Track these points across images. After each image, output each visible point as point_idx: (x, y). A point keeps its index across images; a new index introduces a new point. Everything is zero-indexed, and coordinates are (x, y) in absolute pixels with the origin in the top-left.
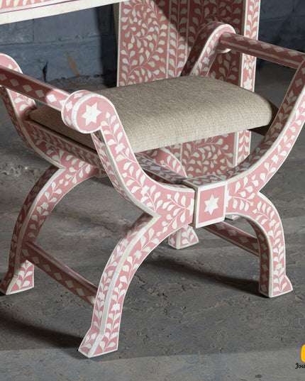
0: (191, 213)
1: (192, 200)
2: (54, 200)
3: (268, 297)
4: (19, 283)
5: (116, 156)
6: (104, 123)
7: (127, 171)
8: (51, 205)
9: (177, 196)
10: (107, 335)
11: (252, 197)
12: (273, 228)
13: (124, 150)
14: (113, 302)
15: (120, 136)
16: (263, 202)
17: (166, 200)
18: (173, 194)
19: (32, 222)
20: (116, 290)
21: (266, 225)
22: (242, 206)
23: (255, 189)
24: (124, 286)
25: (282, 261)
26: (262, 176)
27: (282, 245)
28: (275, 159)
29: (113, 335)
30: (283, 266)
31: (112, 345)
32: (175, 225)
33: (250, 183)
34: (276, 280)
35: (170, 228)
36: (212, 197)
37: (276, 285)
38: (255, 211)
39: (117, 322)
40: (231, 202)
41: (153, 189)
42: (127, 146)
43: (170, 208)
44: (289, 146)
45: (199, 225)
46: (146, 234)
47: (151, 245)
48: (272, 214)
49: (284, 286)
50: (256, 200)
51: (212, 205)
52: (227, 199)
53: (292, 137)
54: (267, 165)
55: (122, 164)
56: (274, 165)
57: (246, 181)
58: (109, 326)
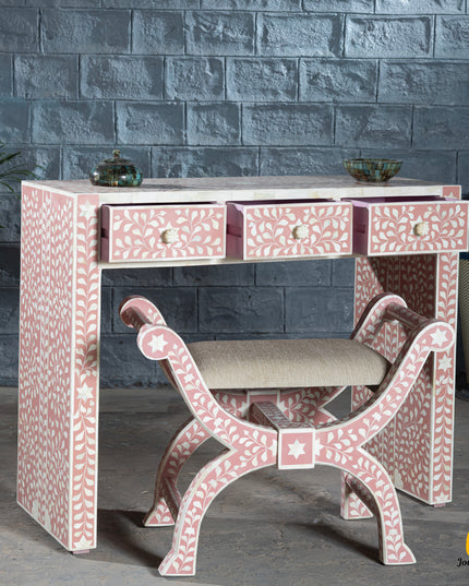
0: (274, 454)
1: (275, 442)
2: (196, 441)
3: (383, 564)
4: (158, 517)
6: (171, 353)
7: (198, 400)
8: (192, 445)
9: (256, 434)
10: (181, 557)
11: (350, 450)
12: (381, 489)
13: (194, 381)
14: (187, 525)
15: (189, 367)
16: (365, 459)
17: (242, 436)
18: (251, 431)
19: (171, 458)
20: (190, 513)
21: (372, 483)
22: (337, 458)
23: (353, 444)
24: (199, 512)
25: (397, 527)
26: (362, 432)
27: (396, 509)
28: (377, 416)
29: (189, 559)
30: (399, 533)
31: (187, 568)
32: (255, 462)
33: (346, 436)
34: (391, 547)
35: (249, 464)
36: (297, 441)
37: (391, 552)
38: (355, 467)
39: (192, 545)
40: (323, 452)
41: (227, 422)
42: (197, 378)
43: (248, 444)
44: (394, 406)
45: (281, 467)
46: (222, 465)
47: (229, 477)
48: (379, 474)
49: (403, 555)
50: (356, 455)
51: (297, 449)
52: (317, 447)
53: (398, 398)
54: (366, 422)
55: (192, 393)
56: (376, 423)
57: (340, 433)
58: (183, 548)
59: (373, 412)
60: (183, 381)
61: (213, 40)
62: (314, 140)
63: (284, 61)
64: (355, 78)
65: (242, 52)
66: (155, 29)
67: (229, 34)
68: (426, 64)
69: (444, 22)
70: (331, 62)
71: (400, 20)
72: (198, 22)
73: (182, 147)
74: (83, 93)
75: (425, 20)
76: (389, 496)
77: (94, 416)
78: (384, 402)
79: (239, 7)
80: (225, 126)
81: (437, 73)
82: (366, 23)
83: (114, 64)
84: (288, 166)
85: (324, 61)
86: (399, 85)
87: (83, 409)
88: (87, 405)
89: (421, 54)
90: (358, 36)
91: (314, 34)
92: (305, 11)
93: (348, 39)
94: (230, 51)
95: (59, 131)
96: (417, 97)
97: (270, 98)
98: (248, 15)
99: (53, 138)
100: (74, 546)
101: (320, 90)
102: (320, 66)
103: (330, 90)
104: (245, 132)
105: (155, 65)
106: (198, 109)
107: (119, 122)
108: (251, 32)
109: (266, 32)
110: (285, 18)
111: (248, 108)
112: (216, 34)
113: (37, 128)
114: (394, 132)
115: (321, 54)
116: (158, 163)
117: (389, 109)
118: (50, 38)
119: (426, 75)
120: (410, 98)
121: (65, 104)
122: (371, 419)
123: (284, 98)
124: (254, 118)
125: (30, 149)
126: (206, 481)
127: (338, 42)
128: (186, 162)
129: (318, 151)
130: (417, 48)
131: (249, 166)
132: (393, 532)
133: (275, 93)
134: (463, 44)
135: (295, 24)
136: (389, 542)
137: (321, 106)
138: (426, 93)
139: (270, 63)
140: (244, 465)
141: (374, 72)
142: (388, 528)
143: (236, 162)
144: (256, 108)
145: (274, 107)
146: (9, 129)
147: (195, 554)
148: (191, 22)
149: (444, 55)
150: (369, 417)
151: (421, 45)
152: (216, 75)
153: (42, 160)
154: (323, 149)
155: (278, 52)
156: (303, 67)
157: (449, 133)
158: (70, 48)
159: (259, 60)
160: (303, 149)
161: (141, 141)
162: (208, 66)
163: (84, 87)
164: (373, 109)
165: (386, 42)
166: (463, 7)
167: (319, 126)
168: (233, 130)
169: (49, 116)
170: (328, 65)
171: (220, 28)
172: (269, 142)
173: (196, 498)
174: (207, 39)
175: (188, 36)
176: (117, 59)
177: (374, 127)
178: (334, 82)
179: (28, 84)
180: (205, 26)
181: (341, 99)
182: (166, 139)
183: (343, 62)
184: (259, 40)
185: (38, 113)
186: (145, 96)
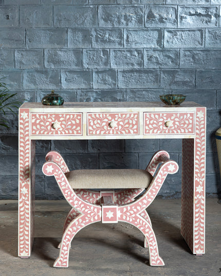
0: (100, 217)
1: (100, 211)
3: (150, 266)
5: (61, 187)
6: (55, 173)
7: (67, 193)
9: (92, 208)
10: (62, 259)
11: (134, 215)
12: (148, 232)
13: (65, 185)
14: (64, 246)
15: (63, 179)
16: (140, 219)
17: (87, 208)
18: (90, 207)
20: (65, 241)
21: (144, 230)
22: (128, 219)
23: (135, 213)
24: (69, 240)
25: (155, 249)
26: (138, 208)
27: (155, 241)
28: (145, 201)
29: (65, 260)
30: (156, 252)
31: (64, 264)
32: (92, 220)
33: (131, 209)
34: (153, 258)
35: (90, 221)
36: (110, 211)
37: (153, 260)
38: (136, 223)
39: (66, 254)
40: (122, 216)
41: (80, 203)
42: (66, 183)
43: (89, 212)
44: (152, 197)
45: (103, 222)
46: (78, 221)
47: (81, 226)
48: (147, 226)
49: (158, 262)
50: (136, 218)
51: (110, 215)
52: (119, 214)
53: (154, 193)
54: (140, 204)
55: (64, 190)
56: (145, 204)
57: (129, 208)
58: (62, 255)
59: (143, 199)
60: (61, 185)
61: (104, 41)
62: (151, 85)
63: (136, 50)
64: (169, 57)
65: (117, 46)
66: (78, 37)
67: (111, 38)
68: (201, 51)
69: (209, 31)
70: (158, 50)
71: (189, 31)
72: (97, 33)
73: (91, 90)
74: (46, 66)
75: (200, 30)
76: (152, 236)
77: (28, 201)
78: (148, 195)
79: (115, 26)
80: (110, 80)
81: (206, 55)
82: (173, 32)
83: (60, 53)
84: (138, 97)
85: (155, 50)
86: (189, 60)
87: (24, 198)
88: (25, 196)
89: (199, 46)
90: (170, 38)
91: (150, 38)
92: (145, 27)
93: (165, 40)
94: (112, 46)
95: (35, 83)
96: (197, 66)
97: (130, 67)
98: (119, 29)
99: (33, 86)
100: (20, 255)
101: (153, 63)
102: (153, 52)
103: (158, 63)
104: (119, 83)
105: (78, 53)
106: (98, 72)
107: (62, 79)
108: (121, 37)
109: (128, 37)
110: (136, 31)
111: (120, 72)
112: (105, 39)
113: (25, 82)
114: (187, 82)
115: (153, 47)
116: (80, 97)
117: (185, 71)
118: (30, 42)
119: (201, 55)
120: (194, 66)
121: (37, 71)
122: (142, 202)
123: (136, 67)
124: (123, 76)
125: (22, 92)
126: (71, 227)
127: (161, 42)
128: (93, 96)
129: (153, 91)
130: (197, 43)
131: (121, 98)
132: (154, 251)
133: (133, 65)
134: (218, 41)
135: (141, 33)
136: (152, 256)
137: (153, 70)
138: (202, 64)
139: (130, 51)
140: (87, 221)
141: (177, 55)
142: (151, 250)
143: (115, 96)
144: (124, 72)
145: (132, 71)
146: (12, 83)
147: (68, 258)
148: (94, 33)
149: (209, 46)
150: (141, 201)
151: (199, 42)
152: (106, 57)
153: (27, 96)
154: (155, 90)
155: (134, 46)
156: (145, 53)
157: (213, 82)
158: (40, 46)
159: (125, 50)
160: (146, 90)
161: (72, 87)
162: (102, 53)
163: (46, 63)
164: (177, 71)
165: (183, 41)
166: (218, 24)
167: (153, 79)
168: (114, 82)
169: (30, 77)
170: (156, 52)
171: (107, 36)
172: (130, 87)
173: (67, 234)
174: (101, 41)
175: (92, 40)
176: (61, 50)
177: (178, 80)
178: (159, 59)
179: (21, 63)
180: (100, 35)
181: (163, 67)
182: (83, 86)
183: (163, 50)
184: (125, 41)
185: (25, 76)
186: (74, 67)
